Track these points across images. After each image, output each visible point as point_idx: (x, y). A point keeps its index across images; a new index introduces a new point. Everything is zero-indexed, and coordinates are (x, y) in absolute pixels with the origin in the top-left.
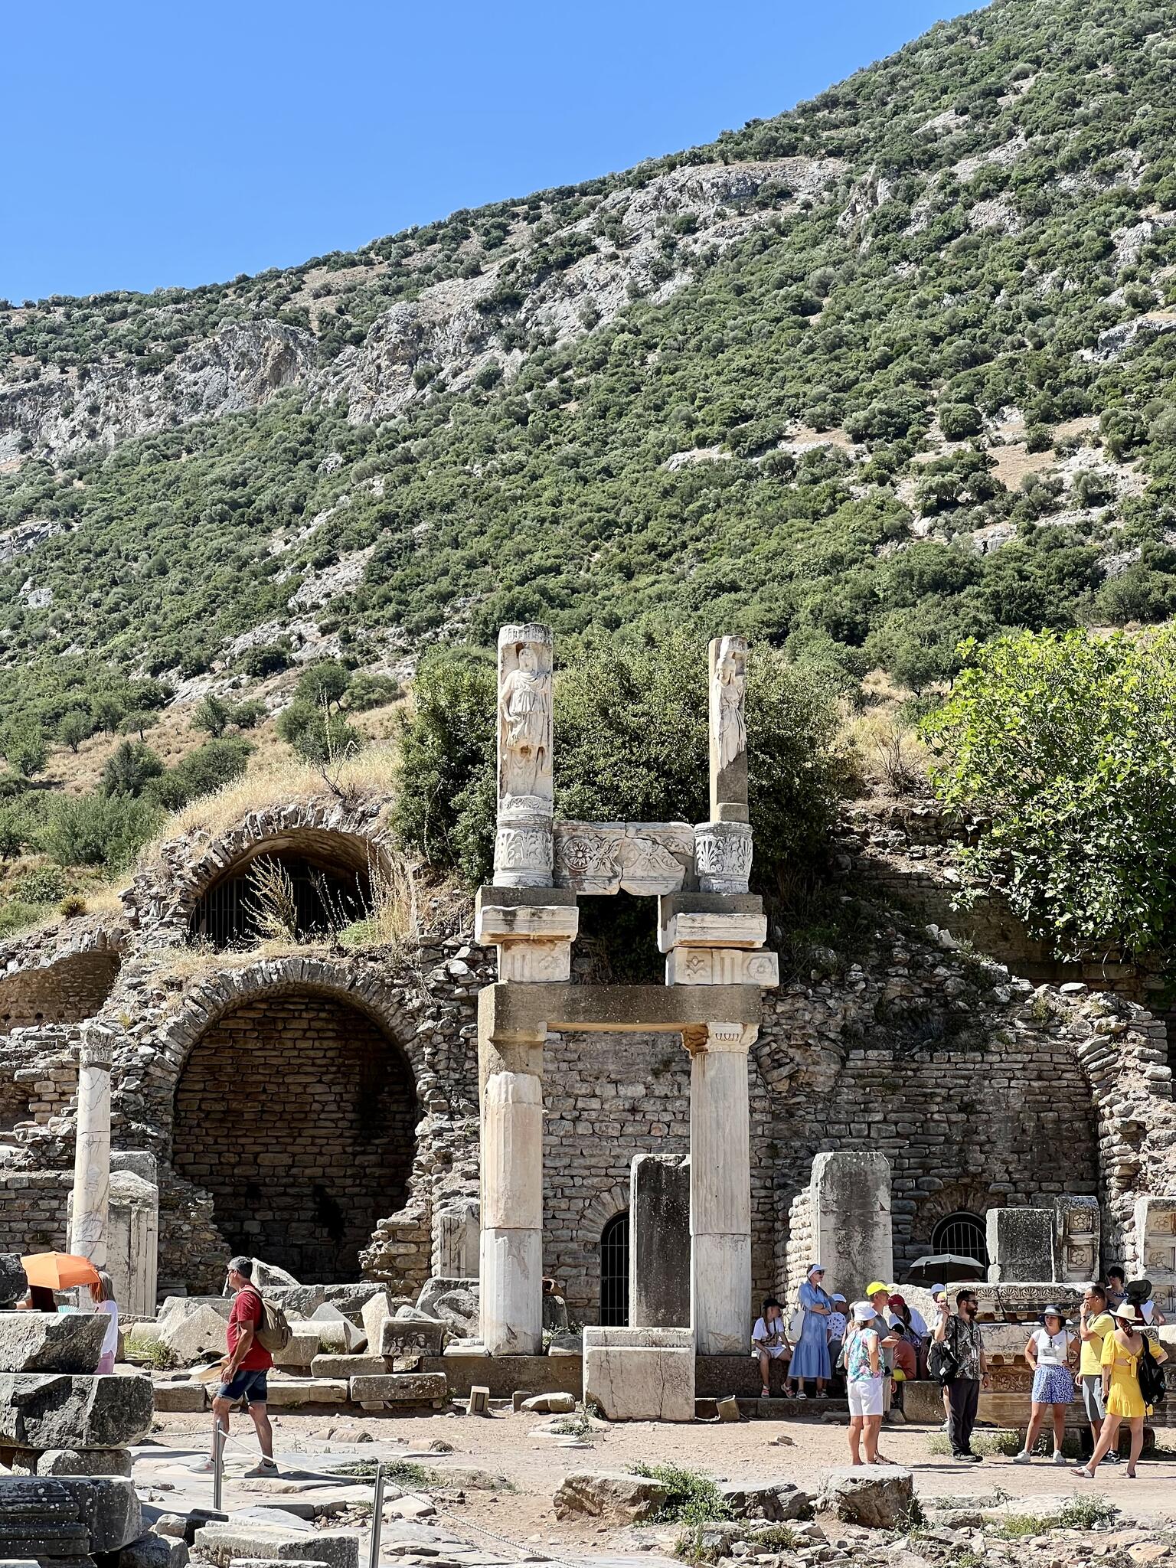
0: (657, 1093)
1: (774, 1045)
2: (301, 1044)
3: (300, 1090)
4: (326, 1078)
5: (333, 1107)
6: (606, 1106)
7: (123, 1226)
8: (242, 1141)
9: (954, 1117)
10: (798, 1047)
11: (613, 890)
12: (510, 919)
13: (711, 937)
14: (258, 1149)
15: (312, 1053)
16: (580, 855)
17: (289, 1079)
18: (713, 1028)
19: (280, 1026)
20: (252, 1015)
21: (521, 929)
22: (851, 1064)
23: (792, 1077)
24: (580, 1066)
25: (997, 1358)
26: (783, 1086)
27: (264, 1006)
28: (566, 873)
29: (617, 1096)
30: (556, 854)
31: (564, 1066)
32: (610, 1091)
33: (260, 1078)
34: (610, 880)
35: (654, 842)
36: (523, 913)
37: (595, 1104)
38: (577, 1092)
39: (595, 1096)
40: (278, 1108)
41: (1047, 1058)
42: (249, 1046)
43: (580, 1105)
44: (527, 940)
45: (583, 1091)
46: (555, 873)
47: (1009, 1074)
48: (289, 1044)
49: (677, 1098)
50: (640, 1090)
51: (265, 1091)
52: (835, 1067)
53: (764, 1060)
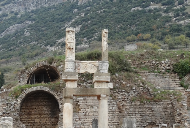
1: (120, 100)
4: (46, 106)
5: (47, 111)
9: (150, 112)
10: (124, 101)
11: (85, 72)
12: (67, 77)
13: (100, 80)
14: (34, 118)
15: (43, 102)
16: (79, 66)
17: (39, 106)
18: (101, 95)
20: (33, 96)
23: (123, 106)
30: (75, 66)
31: (84, 104)
35: (92, 64)
40: (38, 111)
44: (70, 81)
45: (87, 108)
46: (75, 70)
47: (160, 105)
48: (40, 101)
51: (35, 108)
52: (130, 104)
53: (118, 103)
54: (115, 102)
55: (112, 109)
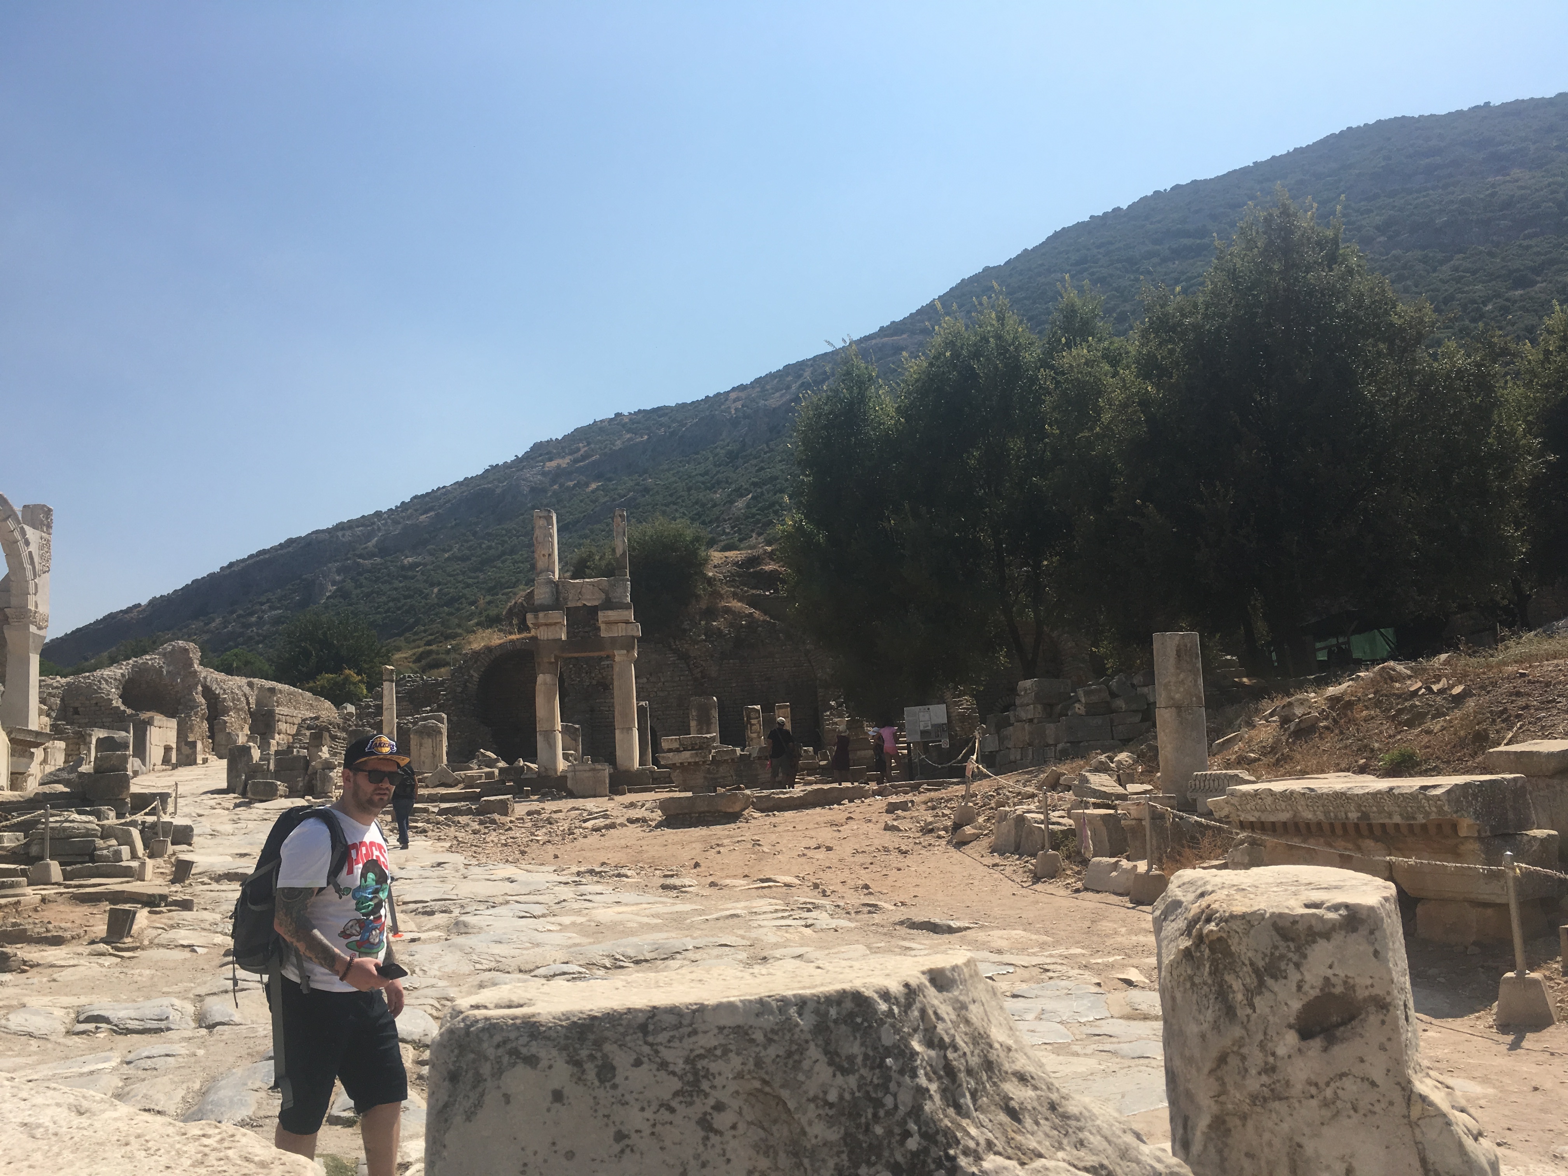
0: (651, 681)
1: (695, 661)
7: (430, 740)
11: (579, 604)
12: (536, 617)
13: (612, 619)
18: (616, 652)
21: (542, 621)
22: (724, 666)
25: (681, 763)
26: (699, 675)
28: (561, 599)
30: (557, 592)
34: (578, 601)
35: (594, 585)
36: (541, 615)
44: (546, 625)
46: (557, 599)
49: (659, 683)
53: (691, 666)
55: (679, 680)
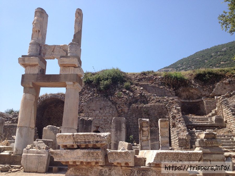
0: (101, 112)
1: (119, 105)
2: (60, 108)
3: (59, 114)
6: (93, 114)
8: (51, 122)
9: (146, 116)
10: (122, 105)
12: (24, 60)
13: (65, 63)
14: (53, 123)
15: (61, 109)
16: (45, 50)
17: (58, 113)
18: (67, 83)
19: (57, 106)
20: (54, 104)
21: (27, 63)
22: (130, 108)
23: (121, 110)
24: (89, 108)
26: (120, 111)
27: (55, 103)
28: (42, 54)
29: (95, 113)
30: (40, 50)
31: (87, 108)
32: (94, 112)
33: (54, 113)
34: (50, 55)
35: (60, 48)
36: (26, 59)
37: (91, 114)
38: (89, 112)
39: (91, 113)
41: (161, 107)
42: (53, 108)
43: (89, 114)
44: (30, 65)
45: (90, 112)
46: (40, 54)
47: (155, 110)
48: (58, 108)
49: (104, 113)
50: (98, 112)
51: (55, 115)
52: (128, 108)
53: (117, 108)
54: (115, 107)
55: (112, 113)
